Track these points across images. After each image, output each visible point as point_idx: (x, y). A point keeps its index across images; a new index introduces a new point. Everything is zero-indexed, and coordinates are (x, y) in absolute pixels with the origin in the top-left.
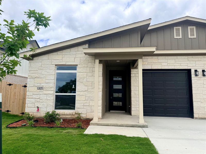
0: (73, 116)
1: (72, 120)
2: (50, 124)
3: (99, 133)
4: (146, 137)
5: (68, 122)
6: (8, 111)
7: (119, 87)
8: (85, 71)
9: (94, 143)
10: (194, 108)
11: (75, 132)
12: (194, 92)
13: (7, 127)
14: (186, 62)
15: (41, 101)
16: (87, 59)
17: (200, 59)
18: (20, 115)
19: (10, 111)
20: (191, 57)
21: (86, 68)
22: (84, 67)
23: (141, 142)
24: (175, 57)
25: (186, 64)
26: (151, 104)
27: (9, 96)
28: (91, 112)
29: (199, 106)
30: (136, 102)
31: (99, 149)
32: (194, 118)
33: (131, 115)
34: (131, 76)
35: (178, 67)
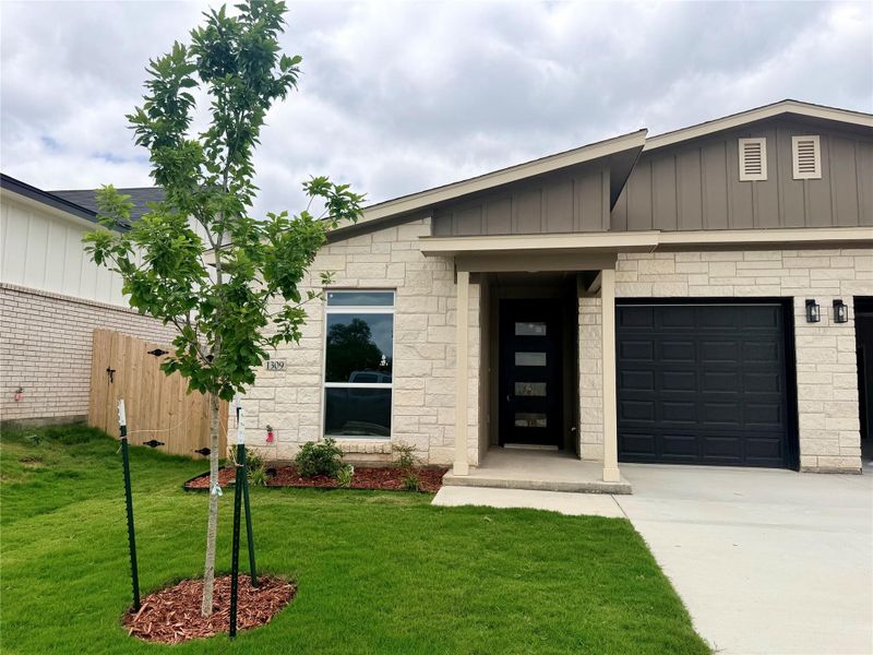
0: (385, 459)
1: (383, 470)
2: (316, 479)
3: (477, 503)
4: (621, 516)
5: (374, 477)
6: (154, 443)
7: (538, 359)
8: (421, 309)
9: (466, 526)
10: (801, 434)
11: (403, 501)
12: (801, 378)
13: (187, 489)
14: (774, 273)
15: (279, 408)
16: (428, 268)
17: (825, 262)
18: (197, 456)
19: (159, 444)
20: (794, 253)
21: (424, 298)
22: (418, 295)
23: (604, 527)
24: (737, 255)
25: (777, 280)
26: (649, 419)
27: (156, 391)
28: (444, 446)
29: (819, 427)
30: (595, 413)
31: (483, 540)
32: (802, 470)
33: (579, 458)
34: (580, 322)
35: (748, 289)
